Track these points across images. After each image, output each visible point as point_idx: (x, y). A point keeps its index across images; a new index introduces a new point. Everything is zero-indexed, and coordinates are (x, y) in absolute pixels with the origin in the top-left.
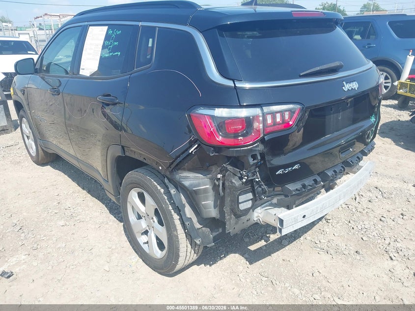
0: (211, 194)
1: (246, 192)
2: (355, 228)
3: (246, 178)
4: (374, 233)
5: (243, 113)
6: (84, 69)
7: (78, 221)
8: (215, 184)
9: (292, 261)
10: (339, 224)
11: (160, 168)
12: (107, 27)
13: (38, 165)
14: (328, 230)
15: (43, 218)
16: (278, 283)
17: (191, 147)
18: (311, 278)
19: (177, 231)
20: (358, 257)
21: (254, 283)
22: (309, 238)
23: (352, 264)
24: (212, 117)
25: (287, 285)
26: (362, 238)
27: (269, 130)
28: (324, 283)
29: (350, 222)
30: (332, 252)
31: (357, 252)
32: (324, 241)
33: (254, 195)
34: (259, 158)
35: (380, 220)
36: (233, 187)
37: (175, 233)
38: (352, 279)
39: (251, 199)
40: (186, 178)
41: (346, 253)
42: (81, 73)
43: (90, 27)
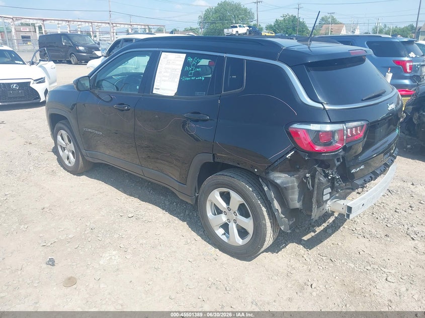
0: (297, 190)
1: (327, 187)
2: (379, 217)
3: (331, 175)
4: (394, 221)
5: (328, 128)
6: (159, 89)
7: (146, 222)
8: (303, 181)
9: (340, 244)
10: (365, 216)
11: (256, 170)
12: (185, 55)
13: (74, 174)
14: (358, 220)
15: (112, 220)
16: (336, 260)
17: (288, 153)
18: (358, 255)
19: (265, 221)
20: (389, 239)
21: (318, 261)
22: (345, 227)
23: (386, 244)
24: (308, 130)
25: (343, 261)
26: (387, 225)
27: (350, 139)
28: (370, 259)
29: (373, 214)
30: (368, 236)
31: (386, 236)
32: (359, 229)
33: (332, 190)
34: (342, 161)
35: (395, 211)
36: (320, 183)
37: (264, 222)
38: (389, 255)
39: (329, 193)
40: (279, 177)
41: (378, 236)
42: (155, 91)
43: (163, 53)
